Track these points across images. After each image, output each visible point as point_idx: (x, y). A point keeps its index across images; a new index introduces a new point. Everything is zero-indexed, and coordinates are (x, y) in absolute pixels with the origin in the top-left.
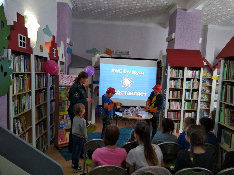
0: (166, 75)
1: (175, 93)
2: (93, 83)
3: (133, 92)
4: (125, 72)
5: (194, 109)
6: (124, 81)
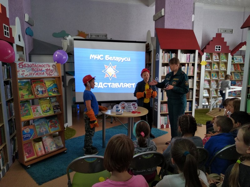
0: (156, 60)
2: (66, 75)
3: (118, 84)
4: (107, 58)
5: (189, 99)
6: (106, 70)
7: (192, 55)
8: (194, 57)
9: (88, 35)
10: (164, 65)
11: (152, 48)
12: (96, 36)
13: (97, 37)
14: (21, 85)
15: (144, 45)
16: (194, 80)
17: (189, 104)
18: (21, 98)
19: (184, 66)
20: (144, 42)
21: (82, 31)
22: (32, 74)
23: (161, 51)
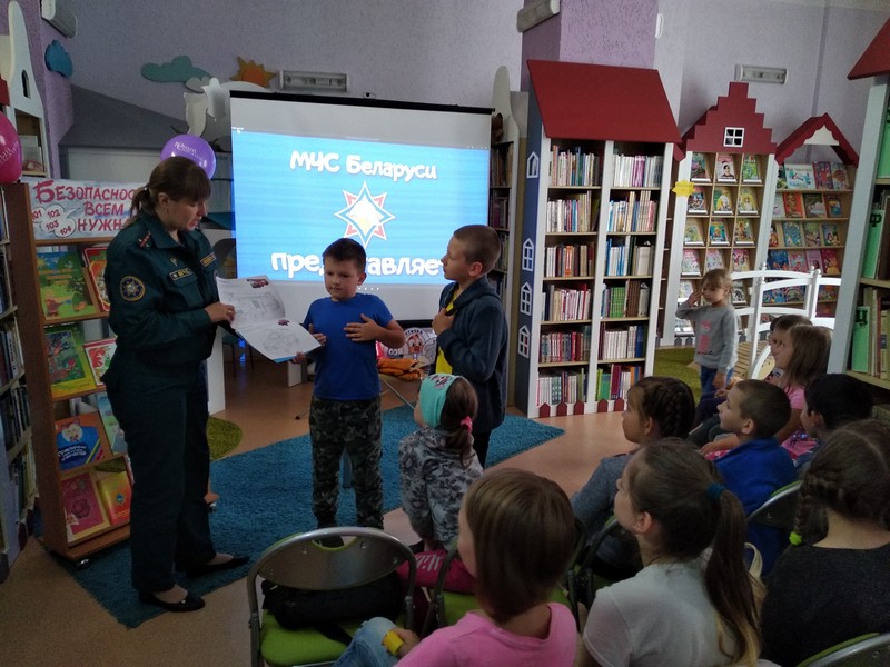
0: (528, 176)
1: (569, 252)
4: (354, 167)
5: (636, 315)
6: (349, 210)
7: (652, 162)
8: (660, 168)
9: (275, 75)
10: (555, 195)
11: (514, 134)
12: (304, 79)
13: (310, 85)
14: (45, 268)
15: (486, 120)
16: (655, 249)
17: (637, 332)
18: (50, 315)
19: (623, 199)
20: (487, 111)
21: (252, 62)
22: (88, 227)
23: (546, 144)
